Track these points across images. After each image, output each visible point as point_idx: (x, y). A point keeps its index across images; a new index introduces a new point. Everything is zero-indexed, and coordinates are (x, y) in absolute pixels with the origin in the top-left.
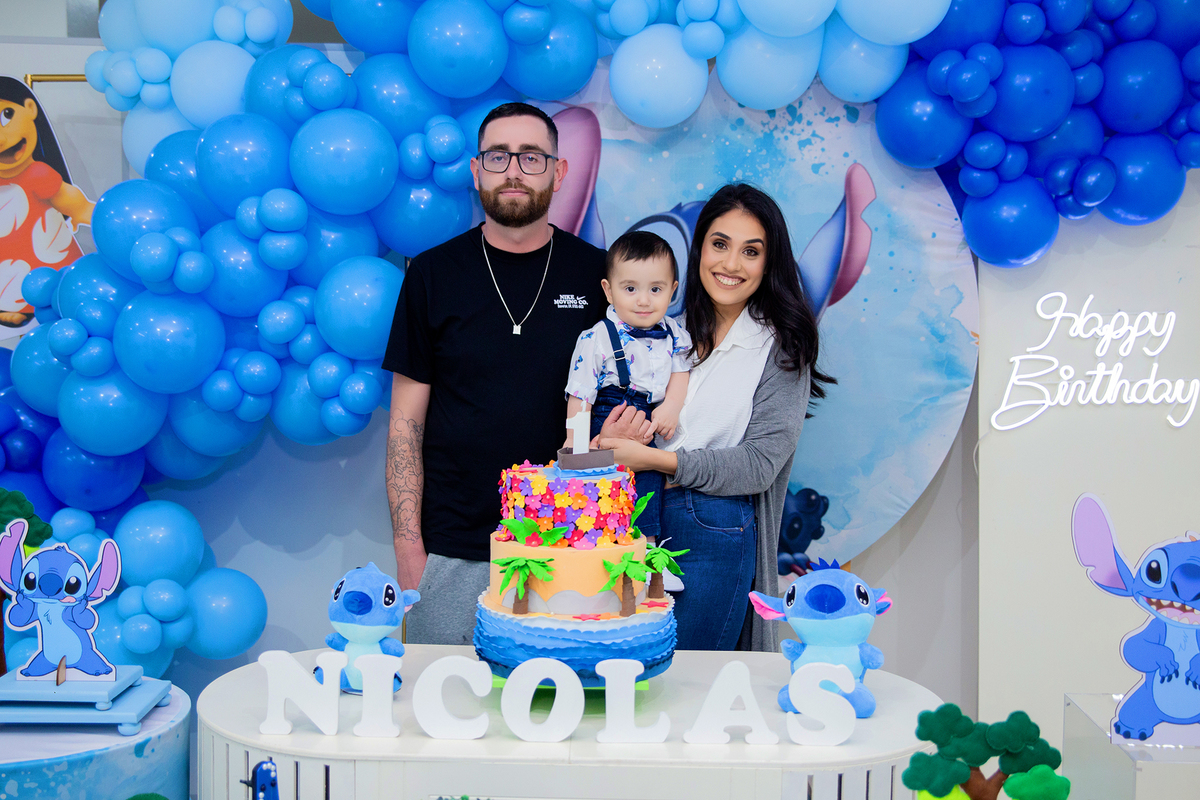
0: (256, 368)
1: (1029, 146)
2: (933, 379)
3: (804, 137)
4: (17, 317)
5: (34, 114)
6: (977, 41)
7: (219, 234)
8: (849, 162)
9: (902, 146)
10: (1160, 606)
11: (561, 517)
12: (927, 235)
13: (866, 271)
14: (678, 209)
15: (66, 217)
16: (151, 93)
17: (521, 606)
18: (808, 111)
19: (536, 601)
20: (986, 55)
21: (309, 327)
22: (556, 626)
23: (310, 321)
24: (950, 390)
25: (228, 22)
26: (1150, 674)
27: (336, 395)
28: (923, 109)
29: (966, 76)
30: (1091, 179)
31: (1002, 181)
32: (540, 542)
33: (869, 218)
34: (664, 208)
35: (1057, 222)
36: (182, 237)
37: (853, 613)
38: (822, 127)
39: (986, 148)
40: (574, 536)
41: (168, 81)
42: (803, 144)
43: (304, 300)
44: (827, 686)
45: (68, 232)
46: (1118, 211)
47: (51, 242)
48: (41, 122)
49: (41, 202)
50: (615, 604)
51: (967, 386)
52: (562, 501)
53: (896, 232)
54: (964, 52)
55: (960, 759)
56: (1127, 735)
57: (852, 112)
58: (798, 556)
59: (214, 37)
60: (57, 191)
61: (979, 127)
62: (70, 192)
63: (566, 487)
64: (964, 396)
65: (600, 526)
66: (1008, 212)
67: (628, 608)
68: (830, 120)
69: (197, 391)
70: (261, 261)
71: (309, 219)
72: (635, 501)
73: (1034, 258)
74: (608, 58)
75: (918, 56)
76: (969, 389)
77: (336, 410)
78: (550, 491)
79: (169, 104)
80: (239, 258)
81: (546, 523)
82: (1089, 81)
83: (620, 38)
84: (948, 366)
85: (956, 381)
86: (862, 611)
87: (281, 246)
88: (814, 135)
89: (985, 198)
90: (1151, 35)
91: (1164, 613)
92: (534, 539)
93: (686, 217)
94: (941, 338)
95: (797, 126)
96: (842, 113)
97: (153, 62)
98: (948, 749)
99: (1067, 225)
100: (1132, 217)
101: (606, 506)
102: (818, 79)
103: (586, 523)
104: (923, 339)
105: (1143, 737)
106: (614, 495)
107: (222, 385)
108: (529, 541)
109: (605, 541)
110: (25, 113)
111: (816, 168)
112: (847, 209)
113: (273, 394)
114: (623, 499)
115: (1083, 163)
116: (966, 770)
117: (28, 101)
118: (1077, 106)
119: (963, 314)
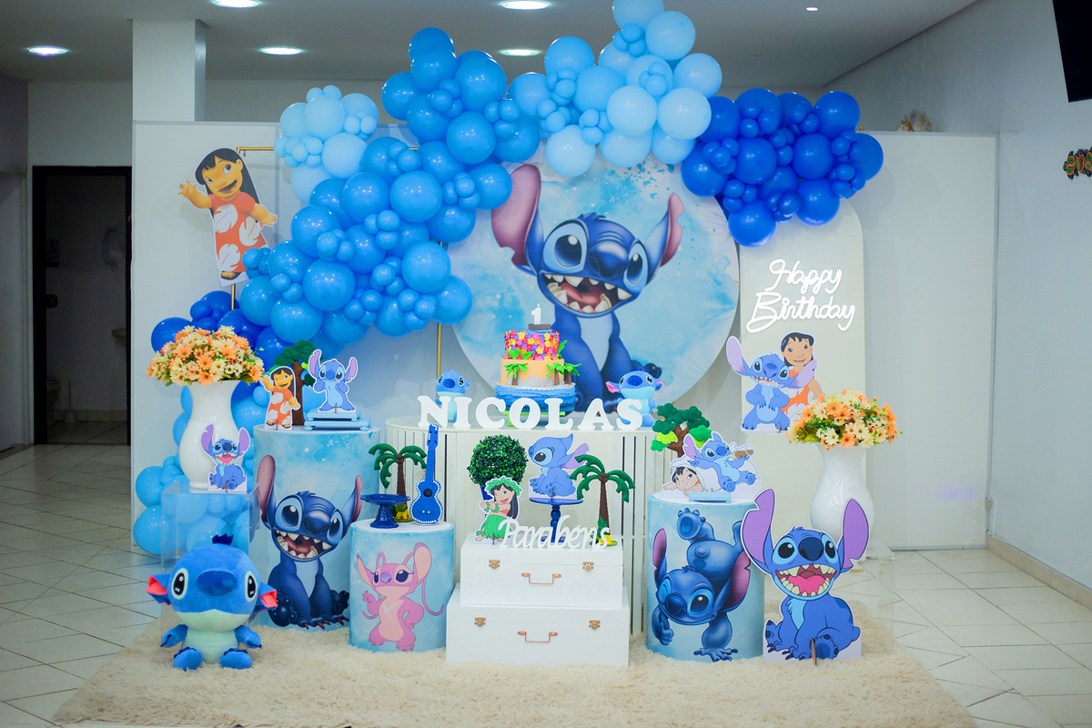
0: (371, 298)
1: (758, 186)
2: (716, 305)
3: (646, 179)
4: (231, 275)
5: (241, 168)
6: (727, 136)
7: (353, 231)
8: (669, 193)
9: (695, 186)
10: (759, 379)
11: (531, 348)
12: (712, 230)
13: (680, 249)
14: (581, 217)
15: (257, 222)
16: (312, 159)
17: (515, 382)
18: (648, 166)
19: (520, 380)
20: (730, 145)
21: (398, 278)
22: (529, 388)
23: (399, 275)
24: (725, 311)
25: (352, 125)
26: (756, 405)
27: (413, 310)
28: (703, 169)
29: (719, 155)
30: (786, 204)
31: (744, 203)
32: (522, 358)
33: (680, 221)
34: (574, 216)
35: (774, 225)
36: (339, 234)
37: (645, 386)
38: (656, 175)
39: (734, 188)
40: (535, 356)
41: (320, 154)
42: (646, 183)
43: (394, 263)
44: (632, 407)
45: (258, 229)
46: (807, 219)
47: (248, 235)
48: (245, 172)
49: (244, 214)
50: (552, 382)
51: (733, 308)
52: (531, 341)
53: (695, 228)
54: (720, 142)
55: (673, 423)
56: (747, 428)
57: (671, 167)
59: (343, 130)
60: (252, 208)
61: (731, 178)
62: (259, 208)
63: (532, 336)
64: (732, 314)
65: (545, 352)
66: (749, 220)
67: (556, 383)
68: (660, 171)
69: (342, 310)
70: (377, 246)
71: (401, 225)
72: (559, 343)
73: (765, 241)
74: (545, 140)
75: (700, 142)
76: (735, 310)
77: (412, 318)
78: (526, 338)
79: (321, 164)
80: (364, 244)
81: (524, 350)
82: (785, 154)
83: (551, 133)
84: (723, 298)
85: (727, 306)
86: (649, 385)
87: (387, 239)
88: (652, 179)
89: (738, 212)
90: (818, 131)
91: (761, 382)
92: (520, 357)
93: (585, 221)
94: (719, 284)
95: (642, 174)
96: (666, 167)
97: (314, 145)
98: (669, 419)
99: (780, 225)
100: (814, 221)
101: (548, 344)
102: (651, 152)
103: (540, 350)
104: (710, 284)
105: (753, 429)
106: (551, 340)
107: (355, 307)
108: (517, 358)
109: (547, 358)
110: (237, 167)
111: (652, 196)
112: (669, 217)
113: (378, 311)
114: (554, 342)
115: (784, 194)
116: (675, 426)
117: (238, 161)
118: (778, 166)
119: (732, 271)
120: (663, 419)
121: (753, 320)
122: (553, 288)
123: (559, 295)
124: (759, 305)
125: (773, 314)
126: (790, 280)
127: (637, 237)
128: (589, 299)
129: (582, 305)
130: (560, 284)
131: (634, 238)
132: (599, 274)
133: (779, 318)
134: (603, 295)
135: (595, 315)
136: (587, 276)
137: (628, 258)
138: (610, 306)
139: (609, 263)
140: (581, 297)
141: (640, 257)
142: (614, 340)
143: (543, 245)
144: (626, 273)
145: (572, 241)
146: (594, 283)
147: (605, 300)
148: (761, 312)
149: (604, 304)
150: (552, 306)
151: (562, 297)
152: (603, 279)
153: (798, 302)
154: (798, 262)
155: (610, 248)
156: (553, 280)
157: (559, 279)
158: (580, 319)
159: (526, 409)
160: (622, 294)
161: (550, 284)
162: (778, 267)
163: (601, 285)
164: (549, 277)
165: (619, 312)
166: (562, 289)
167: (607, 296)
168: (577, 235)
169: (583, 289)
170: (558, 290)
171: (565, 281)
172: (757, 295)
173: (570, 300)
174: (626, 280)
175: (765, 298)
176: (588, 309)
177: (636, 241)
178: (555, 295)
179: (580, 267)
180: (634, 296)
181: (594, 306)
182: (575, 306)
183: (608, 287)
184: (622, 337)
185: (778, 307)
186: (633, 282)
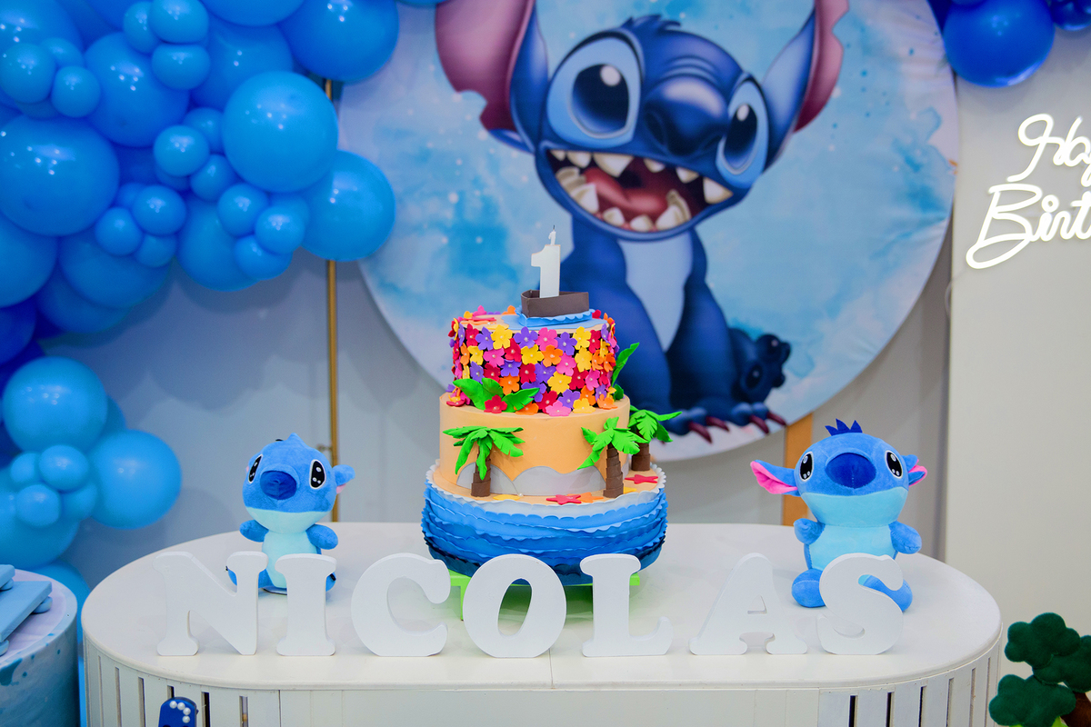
0: (157, 204)
2: (907, 212)
7: (106, 48)
11: (530, 376)
12: (903, 51)
13: (837, 93)
14: (629, 23)
17: (482, 487)
19: (500, 480)
21: (216, 158)
22: (526, 512)
23: (218, 151)
24: (925, 224)
27: (251, 233)
32: (503, 408)
33: (840, 32)
34: (613, 23)
35: (1051, 33)
36: (61, 49)
37: (886, 486)
40: (546, 400)
43: (208, 121)
50: (598, 482)
51: (941, 219)
52: (530, 356)
53: (870, 48)
55: (1062, 684)
58: (758, 406)
63: (535, 338)
64: (938, 232)
65: (577, 386)
66: (998, 21)
67: (613, 489)
69: (89, 232)
70: (158, 80)
71: (210, 30)
72: (616, 354)
73: (1022, 77)
76: (945, 224)
77: (251, 249)
78: (516, 344)
80: (130, 73)
81: (510, 385)
84: (923, 198)
85: (931, 215)
86: (895, 484)
87: (181, 59)
92: (496, 404)
93: (637, 32)
94: (916, 167)
98: (1047, 671)
101: (583, 362)
103: (559, 383)
104: (896, 169)
106: (593, 348)
107: (118, 225)
108: (489, 406)
109: (582, 405)
112: (816, 22)
113: (178, 235)
114: (603, 352)
116: (1071, 698)
119: (940, 140)
120: (1024, 670)
121: (982, 242)
122: (568, 179)
123: (582, 194)
124: (995, 212)
125: (1021, 229)
126: (1062, 157)
127: (748, 66)
128: (645, 203)
129: (629, 215)
130: (582, 171)
131: (738, 70)
132: (665, 149)
133: (1035, 238)
134: (673, 193)
135: (656, 236)
136: (641, 153)
137: (726, 114)
138: (688, 215)
139: (687, 125)
140: (627, 197)
141: (752, 115)
142: (695, 288)
143: (547, 85)
144: (721, 145)
145: (610, 77)
146: (656, 167)
147: (676, 203)
148: (998, 226)
149: (675, 213)
150: (565, 219)
151: (588, 197)
152: (673, 159)
153: (1075, 204)
154: (1078, 121)
155: (689, 92)
156: (567, 163)
157: (582, 159)
158: (626, 246)
159: (518, 596)
160: (713, 192)
161: (562, 173)
162: (1036, 130)
163: (670, 172)
164: (560, 155)
165: (709, 230)
166: (588, 181)
167: (683, 195)
168: (620, 65)
169: (632, 180)
170: (579, 183)
171: (593, 164)
172: (992, 190)
173: (605, 204)
174: (721, 161)
175: (1008, 197)
176: (640, 224)
177: (743, 77)
178: (574, 193)
179: (626, 134)
180: (737, 194)
181: (654, 217)
182: (615, 217)
183: (685, 175)
184: (713, 280)
185: (1034, 214)
186: (738, 165)
